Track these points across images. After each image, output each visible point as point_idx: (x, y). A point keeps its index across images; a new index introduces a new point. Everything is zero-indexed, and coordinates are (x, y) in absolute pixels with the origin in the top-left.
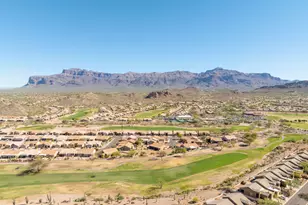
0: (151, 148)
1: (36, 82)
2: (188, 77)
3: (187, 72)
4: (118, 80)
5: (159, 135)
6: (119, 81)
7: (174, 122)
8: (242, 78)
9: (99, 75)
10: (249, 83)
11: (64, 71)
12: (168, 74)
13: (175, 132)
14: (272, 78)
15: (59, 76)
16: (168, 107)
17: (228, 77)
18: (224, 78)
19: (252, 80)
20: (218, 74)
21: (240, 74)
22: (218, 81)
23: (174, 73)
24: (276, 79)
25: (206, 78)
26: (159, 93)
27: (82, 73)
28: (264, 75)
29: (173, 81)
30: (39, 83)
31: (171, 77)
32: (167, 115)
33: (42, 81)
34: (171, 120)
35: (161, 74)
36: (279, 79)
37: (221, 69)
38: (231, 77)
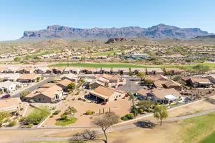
1: (29, 35)
2: (139, 31)
3: (138, 28)
4: (87, 33)
8: (178, 31)
9: (74, 30)
11: (48, 27)
12: (124, 29)
14: (201, 31)
15: (45, 31)
17: (168, 31)
18: (165, 31)
19: (186, 34)
20: (161, 29)
21: (178, 29)
22: (161, 33)
23: (128, 28)
24: (204, 32)
25: (152, 32)
26: (116, 39)
27: (61, 28)
28: (196, 30)
30: (31, 36)
31: (126, 31)
33: (33, 35)
35: (118, 29)
36: (206, 33)
37: (164, 25)
38: (170, 31)
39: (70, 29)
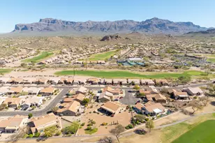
0: (102, 110)
1: (20, 28)
2: (133, 25)
3: (132, 21)
4: (81, 26)
5: (113, 83)
6: (82, 28)
7: (126, 65)
8: (171, 25)
9: (67, 23)
10: (177, 30)
11: (41, 20)
12: (118, 22)
13: (130, 81)
14: (194, 26)
15: (37, 24)
16: (119, 49)
17: (162, 25)
18: (159, 25)
19: (179, 27)
20: (155, 23)
21: (171, 22)
22: (154, 27)
23: (122, 22)
25: (146, 26)
26: (111, 37)
27: (54, 21)
28: (189, 24)
29: (121, 28)
30: (23, 29)
31: (120, 25)
32: (119, 57)
33: (25, 28)
34: (122, 62)
35: (112, 23)
36: (199, 27)
37: (157, 19)
38: (164, 25)
39: (63, 22)
